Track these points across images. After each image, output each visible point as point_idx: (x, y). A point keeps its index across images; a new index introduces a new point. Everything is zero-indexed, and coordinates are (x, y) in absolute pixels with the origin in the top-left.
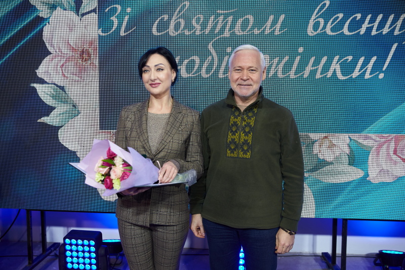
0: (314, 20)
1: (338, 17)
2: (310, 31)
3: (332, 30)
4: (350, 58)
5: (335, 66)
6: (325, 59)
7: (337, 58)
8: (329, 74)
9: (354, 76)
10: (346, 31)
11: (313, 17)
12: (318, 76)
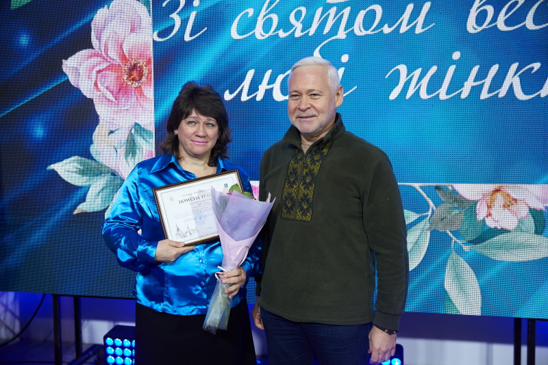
0: (478, 8)
1: (516, 3)
2: (471, 26)
3: (507, 23)
4: (537, 66)
5: (512, 79)
6: (495, 69)
7: (514, 66)
8: (503, 92)
9: (542, 96)
10: (529, 23)
11: (476, 4)
12: (484, 95)
